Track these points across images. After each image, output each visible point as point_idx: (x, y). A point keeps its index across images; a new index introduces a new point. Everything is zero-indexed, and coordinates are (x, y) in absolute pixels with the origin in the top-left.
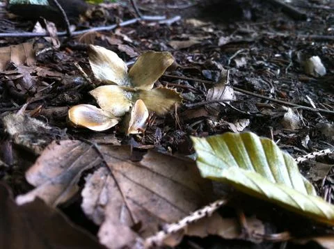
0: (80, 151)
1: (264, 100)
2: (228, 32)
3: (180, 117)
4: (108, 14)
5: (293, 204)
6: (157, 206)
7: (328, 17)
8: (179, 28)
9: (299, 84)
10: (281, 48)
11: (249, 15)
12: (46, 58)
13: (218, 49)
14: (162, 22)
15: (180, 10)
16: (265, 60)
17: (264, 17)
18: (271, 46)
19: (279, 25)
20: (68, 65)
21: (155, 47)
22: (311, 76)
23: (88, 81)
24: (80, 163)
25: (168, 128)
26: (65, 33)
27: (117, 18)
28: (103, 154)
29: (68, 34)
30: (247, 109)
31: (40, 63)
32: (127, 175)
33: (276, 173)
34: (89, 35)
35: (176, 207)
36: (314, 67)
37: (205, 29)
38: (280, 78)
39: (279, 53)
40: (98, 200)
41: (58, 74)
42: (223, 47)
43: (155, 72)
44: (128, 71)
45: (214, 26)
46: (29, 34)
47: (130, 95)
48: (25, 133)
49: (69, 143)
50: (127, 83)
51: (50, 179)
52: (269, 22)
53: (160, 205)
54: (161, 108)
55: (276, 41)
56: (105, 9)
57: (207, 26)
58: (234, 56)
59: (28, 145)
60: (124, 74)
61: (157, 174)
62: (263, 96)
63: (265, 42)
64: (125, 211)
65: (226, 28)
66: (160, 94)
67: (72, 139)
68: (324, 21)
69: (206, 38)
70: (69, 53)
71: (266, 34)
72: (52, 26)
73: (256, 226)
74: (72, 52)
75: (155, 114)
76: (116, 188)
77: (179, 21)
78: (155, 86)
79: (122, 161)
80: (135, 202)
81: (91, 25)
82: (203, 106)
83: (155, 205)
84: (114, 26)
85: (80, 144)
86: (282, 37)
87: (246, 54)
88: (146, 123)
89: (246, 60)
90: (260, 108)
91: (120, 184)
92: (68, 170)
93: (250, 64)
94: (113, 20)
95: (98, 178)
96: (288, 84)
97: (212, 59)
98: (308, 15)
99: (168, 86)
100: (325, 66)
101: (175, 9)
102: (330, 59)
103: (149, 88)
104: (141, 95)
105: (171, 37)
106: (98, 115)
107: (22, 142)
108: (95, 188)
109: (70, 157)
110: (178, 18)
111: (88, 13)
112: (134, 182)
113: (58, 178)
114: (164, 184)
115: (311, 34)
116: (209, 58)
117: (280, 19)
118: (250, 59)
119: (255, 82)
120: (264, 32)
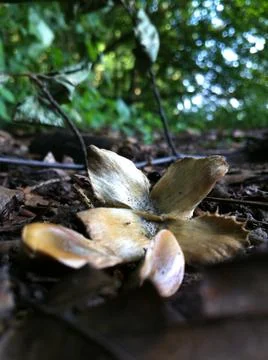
12: (51, 191)
41: (54, 203)
43: (196, 189)
44: (151, 189)
47: (152, 227)
50: (148, 207)
60: (144, 193)
66: (205, 225)
78: (195, 215)
84: (143, 164)
99: (220, 213)
103: (186, 217)
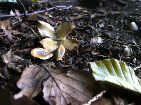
0: (38, 70)
1: (114, 42)
2: (94, 12)
3: (79, 51)
4: (41, 5)
5: (136, 91)
6: (76, 95)
7: (135, 4)
8: (73, 11)
9: (127, 34)
10: (118, 19)
11: (101, 4)
12: (16, 26)
13: (91, 20)
14: (65, 8)
15: (71, 3)
16: (112, 24)
17: (108, 5)
18: (113, 18)
19: (114, 8)
20: (26, 29)
21: (63, 20)
22: (132, 31)
23: (37, 36)
24: (40, 76)
25: (74, 56)
26: (23, 14)
27: (45, 7)
28: (49, 71)
29: (25, 15)
30: (108, 47)
31: (14, 28)
32: (62, 81)
33: (126, 77)
34: (34, 15)
35: (84, 95)
36: (133, 27)
37: (83, 11)
38: (119, 32)
39: (117, 21)
40: (50, 93)
41: (23, 34)
42: (93, 19)
43: (67, 32)
44: (55, 32)
45: (87, 10)
46: (8, 16)
47: (56, 42)
48: (12, 62)
49: (33, 67)
50: (55, 37)
51: (27, 85)
52: (110, 7)
53: (77, 94)
54: (70, 48)
55: (115, 16)
56: (40, 3)
57: (84, 10)
58: (98, 23)
59: (14, 68)
60: (53, 33)
61: (75, 79)
62: (113, 41)
63: (111, 16)
64: (62, 98)
65: (92, 10)
66: (69, 41)
67: (34, 64)
68: (133, 6)
69: (85, 15)
70: (26, 23)
71: (110, 13)
72: (17, 12)
73: (120, 101)
74: (27, 23)
75: (68, 50)
76: (57, 87)
77: (72, 7)
78: (67, 38)
79: (58, 74)
80: (66, 94)
81: (34, 10)
82: (89, 46)
83: (75, 94)
84: (44, 11)
85: (38, 67)
86: (117, 14)
87: (103, 22)
88: (64, 54)
89: (104, 24)
90: (113, 46)
91: (59, 85)
92: (35, 80)
93: (105, 26)
94: (43, 8)
95: (49, 83)
96: (123, 35)
97: (89, 24)
98: (126, 4)
99: (73, 38)
100: (137, 26)
101: (69, 3)
102: (139, 23)
103: (65, 39)
104: (61, 42)
105: (69, 15)
106: (43, 52)
107: (12, 67)
108: (48, 88)
109: (35, 73)
110: (71, 6)
111: (33, 5)
112: (65, 84)
113: (31, 84)
114: (78, 84)
115: (129, 12)
116: (87, 24)
117: (115, 6)
118: (105, 24)
119: (109, 34)
120: (109, 12)
